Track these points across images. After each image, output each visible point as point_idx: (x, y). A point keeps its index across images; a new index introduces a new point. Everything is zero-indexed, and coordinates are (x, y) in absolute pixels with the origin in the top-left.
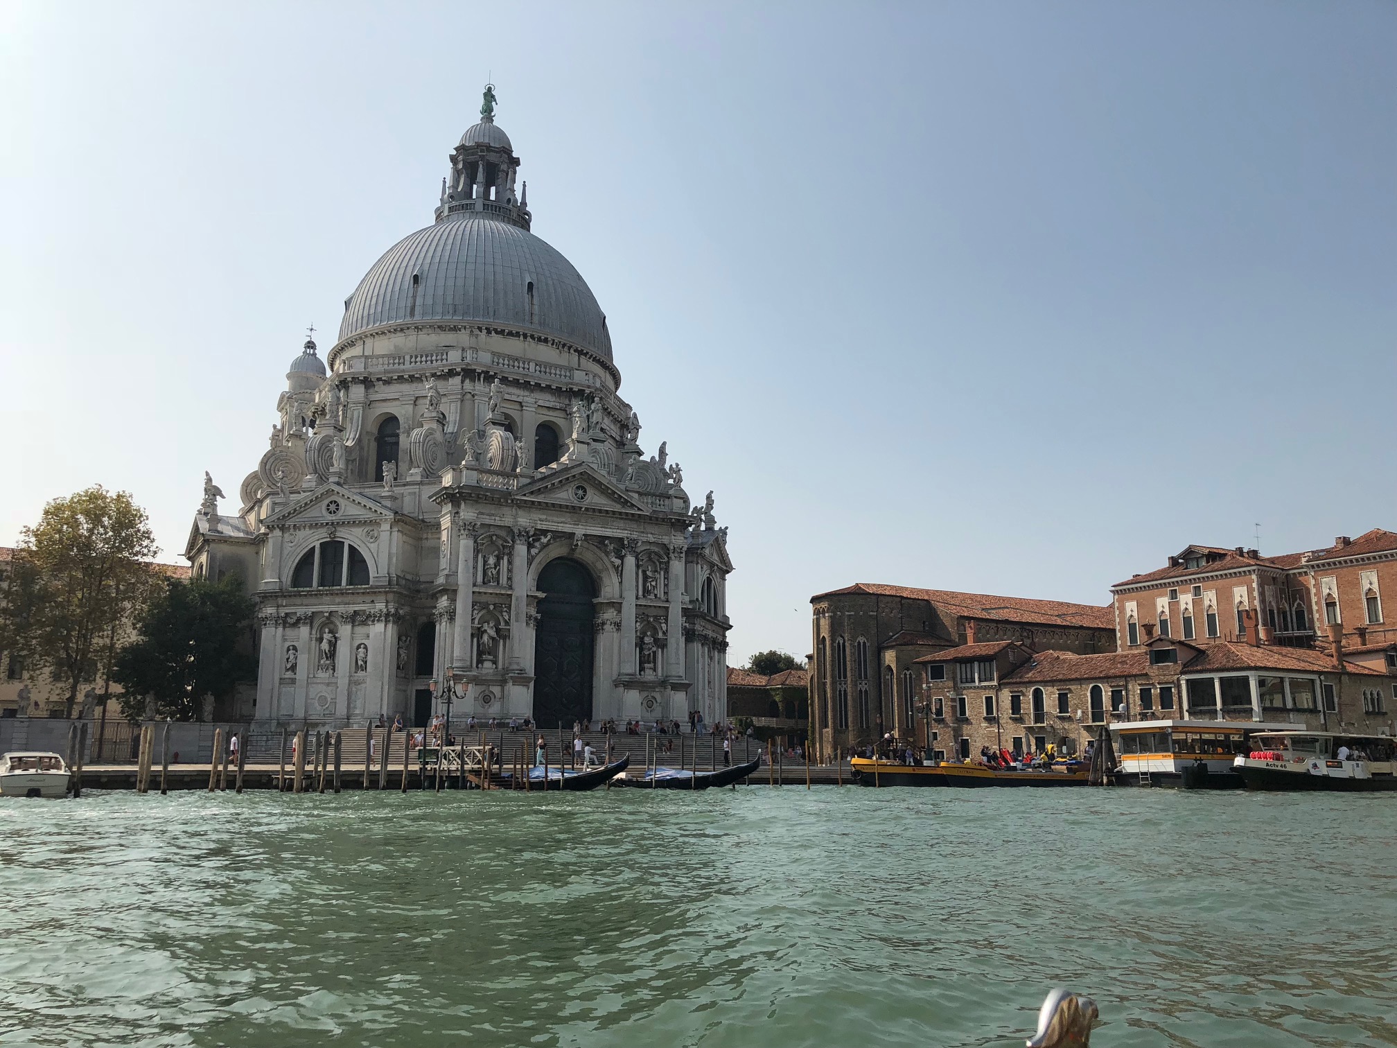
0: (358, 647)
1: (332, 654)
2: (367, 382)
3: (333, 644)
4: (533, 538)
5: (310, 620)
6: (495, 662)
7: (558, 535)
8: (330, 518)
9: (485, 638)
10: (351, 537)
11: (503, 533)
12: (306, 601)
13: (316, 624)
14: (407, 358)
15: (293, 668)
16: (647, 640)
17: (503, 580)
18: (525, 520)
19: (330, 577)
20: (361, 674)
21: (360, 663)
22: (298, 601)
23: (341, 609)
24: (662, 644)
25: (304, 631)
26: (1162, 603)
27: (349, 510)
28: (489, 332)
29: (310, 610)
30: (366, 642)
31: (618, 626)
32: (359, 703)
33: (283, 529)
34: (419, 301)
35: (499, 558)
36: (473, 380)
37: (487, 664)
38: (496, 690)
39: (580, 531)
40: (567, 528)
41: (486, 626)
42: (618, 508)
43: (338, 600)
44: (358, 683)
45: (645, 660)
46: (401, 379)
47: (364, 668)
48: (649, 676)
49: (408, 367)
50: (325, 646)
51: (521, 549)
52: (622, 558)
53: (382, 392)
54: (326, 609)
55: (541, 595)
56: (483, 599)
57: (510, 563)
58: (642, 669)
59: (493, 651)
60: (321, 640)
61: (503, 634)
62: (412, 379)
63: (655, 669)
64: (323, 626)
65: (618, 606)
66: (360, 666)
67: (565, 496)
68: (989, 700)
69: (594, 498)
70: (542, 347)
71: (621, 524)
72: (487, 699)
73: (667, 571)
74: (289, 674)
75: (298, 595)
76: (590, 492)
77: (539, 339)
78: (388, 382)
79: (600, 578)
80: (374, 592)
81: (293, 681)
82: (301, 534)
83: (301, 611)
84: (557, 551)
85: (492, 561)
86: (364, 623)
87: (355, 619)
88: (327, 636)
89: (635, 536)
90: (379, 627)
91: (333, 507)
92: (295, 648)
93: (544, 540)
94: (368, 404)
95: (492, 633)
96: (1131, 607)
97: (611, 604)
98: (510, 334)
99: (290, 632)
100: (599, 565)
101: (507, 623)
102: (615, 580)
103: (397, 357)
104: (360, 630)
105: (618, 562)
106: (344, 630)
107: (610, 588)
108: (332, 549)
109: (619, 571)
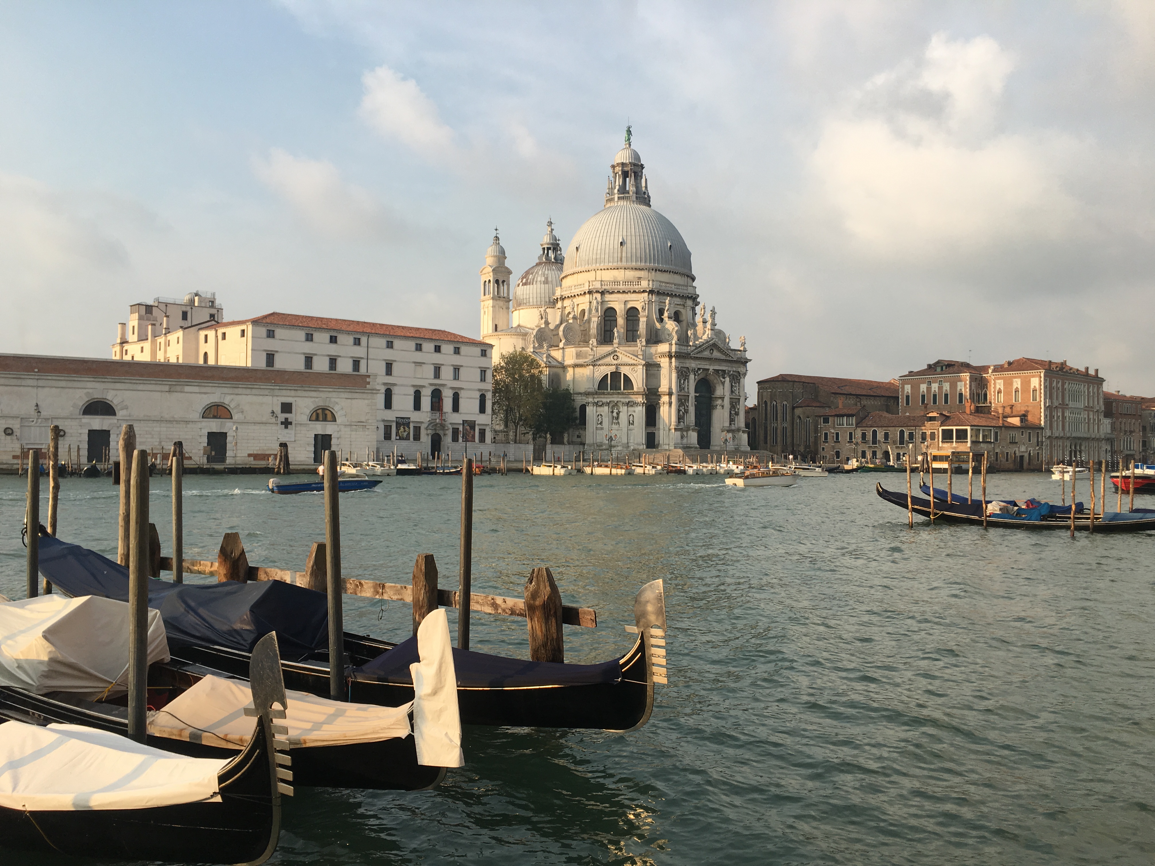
0: (630, 415)
1: (617, 418)
2: (602, 293)
3: (618, 414)
4: (695, 371)
5: (608, 404)
6: (684, 423)
7: (704, 370)
8: (615, 362)
9: (681, 413)
10: (624, 370)
11: (685, 370)
12: (606, 396)
13: (611, 405)
14: (621, 282)
15: (601, 423)
16: (733, 412)
17: (686, 390)
18: (693, 364)
19: (615, 386)
20: (631, 426)
21: (631, 422)
22: (602, 396)
23: (622, 400)
24: (737, 414)
25: (606, 408)
26: (923, 387)
27: (623, 358)
28: (656, 270)
29: (608, 400)
30: (634, 414)
31: (723, 406)
32: (632, 438)
33: (594, 366)
34: (624, 255)
35: (684, 380)
36: (652, 295)
37: (682, 423)
38: (685, 433)
39: (712, 368)
40: (707, 367)
41: (681, 408)
42: (723, 357)
43: (620, 396)
44: (631, 430)
45: (732, 420)
46: (619, 292)
47: (633, 424)
48: (733, 427)
49: (622, 287)
50: (615, 414)
51: (692, 376)
52: (724, 378)
53: (608, 297)
54: (615, 400)
55: (698, 395)
56: (682, 397)
57: (688, 382)
58: (730, 424)
59: (683, 418)
60: (612, 412)
61: (686, 411)
62: (624, 292)
63: (734, 424)
64: (613, 406)
65: (722, 398)
66: (631, 423)
67: (707, 354)
68: (851, 434)
69: (716, 354)
70: (676, 276)
71: (725, 364)
72: (682, 437)
73: (739, 383)
74: (599, 426)
75: (604, 394)
76: (715, 351)
77: (675, 273)
78: (613, 293)
79: (715, 387)
80: (638, 393)
81: (602, 429)
82: (602, 368)
83: (604, 400)
84: (701, 376)
85: (682, 382)
86: (632, 406)
87: (628, 404)
88: (615, 411)
89: (730, 369)
90: (640, 408)
91: (615, 357)
92: (601, 415)
93: (699, 372)
94: (603, 302)
95: (683, 410)
96: (908, 388)
97: (720, 398)
98: (665, 271)
99: (599, 409)
100: (715, 381)
101: (687, 406)
102: (722, 387)
103: (616, 282)
104: (630, 409)
105: (723, 380)
106: (624, 409)
107: (719, 392)
108: (616, 375)
109: (723, 383)
